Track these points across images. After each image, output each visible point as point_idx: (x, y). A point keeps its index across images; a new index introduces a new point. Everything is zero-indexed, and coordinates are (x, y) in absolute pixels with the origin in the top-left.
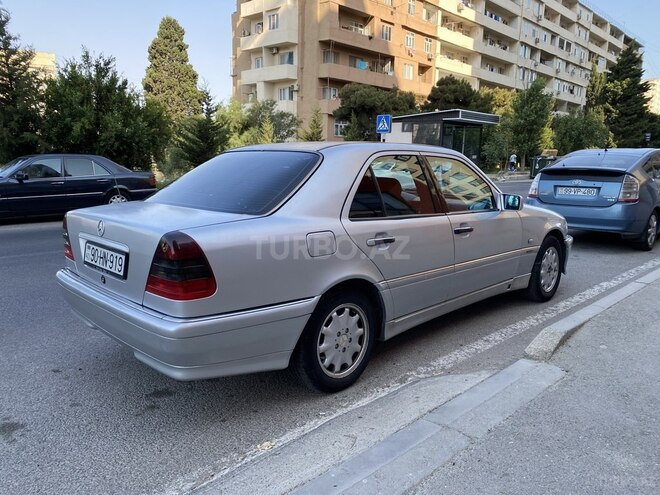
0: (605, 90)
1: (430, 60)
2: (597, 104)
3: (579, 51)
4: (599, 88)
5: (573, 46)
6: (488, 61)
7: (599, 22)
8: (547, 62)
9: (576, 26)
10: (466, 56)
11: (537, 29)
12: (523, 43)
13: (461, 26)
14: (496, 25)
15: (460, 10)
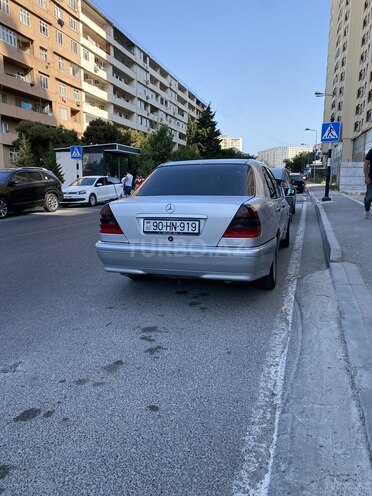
0: (198, 134)
1: (78, 106)
2: (193, 142)
3: (173, 106)
4: (194, 132)
5: (169, 103)
6: (118, 110)
7: (182, 88)
8: (154, 113)
9: (169, 90)
10: (103, 105)
11: (146, 89)
12: (139, 99)
13: (97, 82)
14: (121, 84)
15: (96, 71)
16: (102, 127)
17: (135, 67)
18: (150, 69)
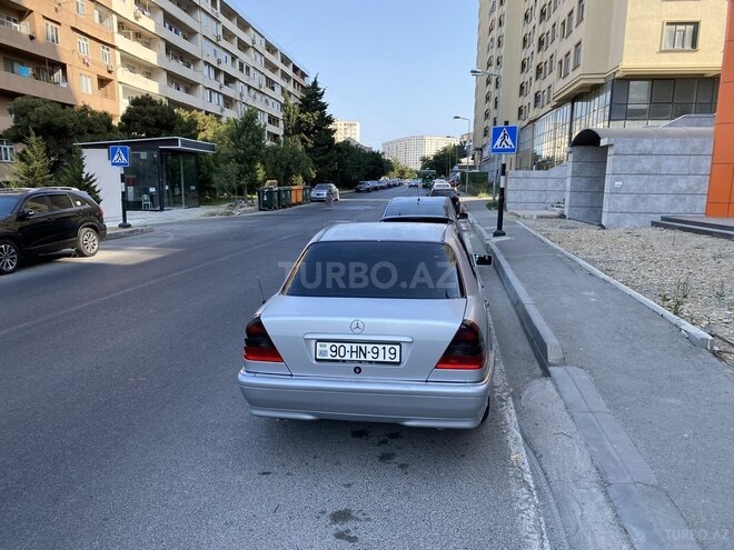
0: (300, 121)
1: (110, 72)
2: (293, 133)
3: (258, 75)
4: (294, 118)
5: (251, 69)
6: (174, 79)
7: (271, 48)
8: (230, 85)
9: (252, 50)
10: (149, 72)
11: (217, 49)
12: (206, 63)
13: (139, 35)
14: (178, 40)
15: (136, 18)
16: (152, 108)
17: (199, 14)
18: (222, 18)
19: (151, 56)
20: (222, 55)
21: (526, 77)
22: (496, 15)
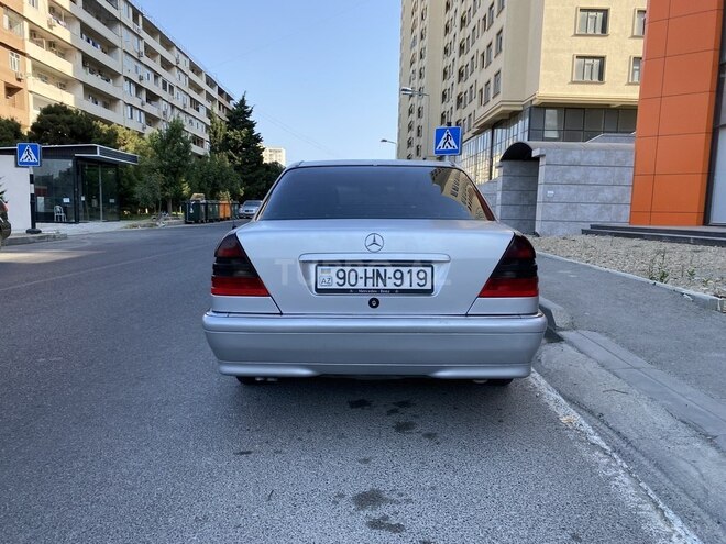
0: (227, 138)
1: (19, 80)
2: (220, 150)
3: (181, 95)
4: (221, 134)
5: (175, 89)
6: (90, 91)
7: (195, 69)
8: (153, 103)
9: (176, 69)
10: (64, 83)
11: (139, 65)
12: (127, 79)
13: (53, 45)
14: (96, 53)
15: (51, 27)
16: (67, 118)
17: (119, 28)
18: (144, 34)
19: (66, 67)
20: (145, 72)
21: (447, 106)
22: (417, 49)
